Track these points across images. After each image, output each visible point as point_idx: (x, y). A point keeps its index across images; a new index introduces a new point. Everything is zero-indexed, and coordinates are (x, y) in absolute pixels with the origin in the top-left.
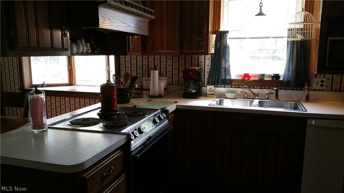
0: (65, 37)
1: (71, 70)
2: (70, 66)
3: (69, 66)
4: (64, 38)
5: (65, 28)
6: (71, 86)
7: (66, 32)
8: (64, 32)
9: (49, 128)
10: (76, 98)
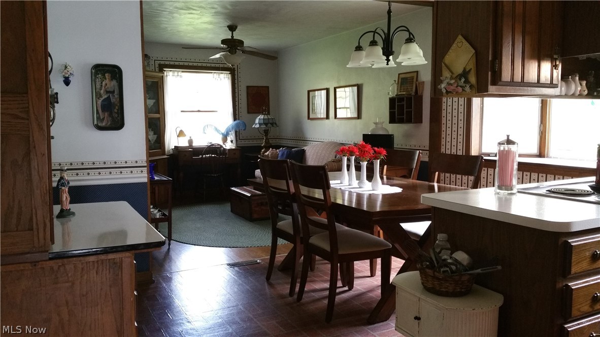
0: (555, 69)
1: (544, 133)
2: (542, 125)
3: (540, 126)
4: (554, 71)
5: (557, 57)
6: (541, 157)
7: (558, 63)
8: (556, 63)
9: (519, 192)
10: (549, 174)
